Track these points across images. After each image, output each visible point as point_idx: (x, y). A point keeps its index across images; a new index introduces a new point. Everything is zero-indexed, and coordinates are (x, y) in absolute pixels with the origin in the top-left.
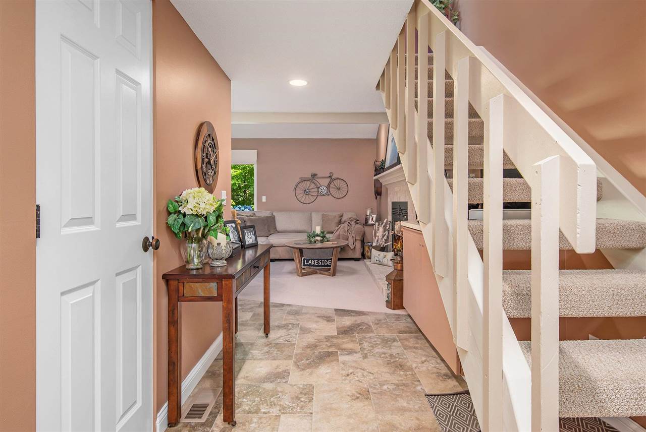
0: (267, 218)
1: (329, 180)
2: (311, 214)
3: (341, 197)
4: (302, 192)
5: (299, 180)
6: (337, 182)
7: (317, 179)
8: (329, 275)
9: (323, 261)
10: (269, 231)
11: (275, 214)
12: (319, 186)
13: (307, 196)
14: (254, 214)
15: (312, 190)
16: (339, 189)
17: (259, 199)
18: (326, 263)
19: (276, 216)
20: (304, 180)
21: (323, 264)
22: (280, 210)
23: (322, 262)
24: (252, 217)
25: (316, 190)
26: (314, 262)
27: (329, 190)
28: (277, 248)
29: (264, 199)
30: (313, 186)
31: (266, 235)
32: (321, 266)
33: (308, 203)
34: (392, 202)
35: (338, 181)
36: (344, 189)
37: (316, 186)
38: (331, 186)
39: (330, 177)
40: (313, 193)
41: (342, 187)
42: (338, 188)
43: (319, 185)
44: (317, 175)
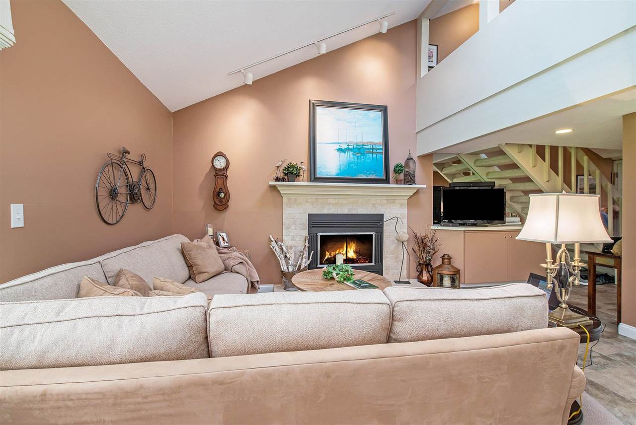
33: (114, 222)
34: (309, 214)
35: (148, 175)
36: (152, 190)
37: (128, 179)
38: (143, 182)
39: (141, 163)
40: (122, 198)
41: (152, 186)
42: (148, 189)
43: (130, 179)
44: (129, 153)
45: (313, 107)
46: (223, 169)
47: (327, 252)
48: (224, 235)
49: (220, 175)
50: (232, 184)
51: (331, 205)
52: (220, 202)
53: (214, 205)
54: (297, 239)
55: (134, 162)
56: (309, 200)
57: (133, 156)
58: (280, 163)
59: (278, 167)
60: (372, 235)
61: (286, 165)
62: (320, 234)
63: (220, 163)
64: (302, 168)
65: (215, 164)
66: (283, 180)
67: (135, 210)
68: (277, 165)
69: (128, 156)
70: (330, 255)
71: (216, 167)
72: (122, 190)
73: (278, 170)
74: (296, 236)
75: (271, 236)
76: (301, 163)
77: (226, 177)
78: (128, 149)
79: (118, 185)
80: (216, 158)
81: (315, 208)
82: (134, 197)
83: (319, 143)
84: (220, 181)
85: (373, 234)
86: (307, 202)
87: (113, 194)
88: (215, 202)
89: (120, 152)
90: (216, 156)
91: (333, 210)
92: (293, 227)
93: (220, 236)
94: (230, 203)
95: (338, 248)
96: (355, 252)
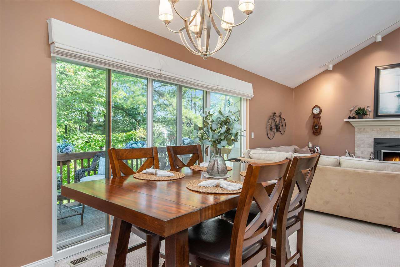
1: (279, 119)
3: (284, 133)
7: (275, 118)
13: (271, 132)
20: (271, 118)
33: (271, 138)
34: (374, 138)
35: (282, 120)
36: (284, 127)
37: (275, 123)
38: (280, 124)
39: (280, 116)
40: (273, 130)
41: (284, 125)
42: (282, 126)
43: (276, 123)
44: (276, 113)
45: (377, 71)
46: (318, 114)
48: (318, 148)
49: (317, 117)
50: (323, 122)
51: (393, 133)
52: (316, 131)
53: (313, 133)
54: (366, 153)
55: (277, 116)
56: (375, 130)
57: (277, 114)
58: (353, 108)
59: (351, 111)
61: (357, 109)
62: (383, 151)
63: (316, 111)
64: (368, 110)
65: (313, 112)
66: (354, 118)
67: (278, 134)
68: (350, 110)
69: (276, 115)
71: (314, 113)
72: (274, 127)
73: (351, 113)
74: (364, 151)
75: (347, 150)
76: (368, 107)
77: (320, 118)
78: (275, 112)
79: (273, 126)
80: (314, 109)
81: (379, 134)
82: (278, 130)
83: (381, 93)
84: (316, 120)
86: (373, 130)
87: (271, 129)
88: (314, 131)
89: (273, 114)
90: (314, 107)
91: (394, 136)
92: (362, 146)
93: (316, 149)
94: (321, 132)
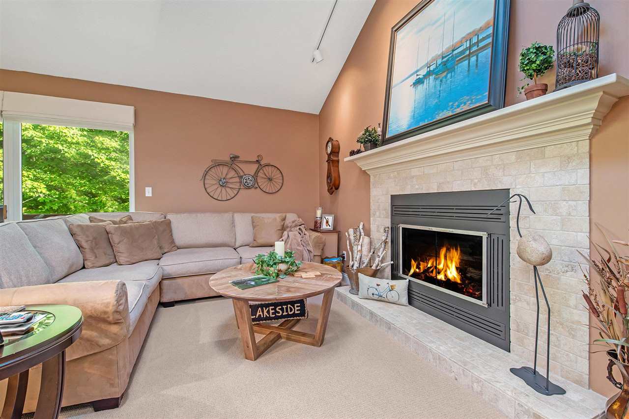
0: (155, 225)
1: (256, 166)
2: (233, 216)
3: (274, 191)
4: (214, 182)
5: (210, 164)
6: (268, 171)
7: (237, 164)
8: (313, 345)
9: (285, 307)
10: (161, 248)
11: (169, 217)
12: (242, 174)
13: (223, 189)
14: (130, 218)
15: (231, 181)
16: (270, 179)
17: (139, 192)
18: (291, 310)
19: (172, 220)
20: (218, 164)
21: (285, 313)
22: (178, 211)
23: (282, 309)
24: (125, 223)
25: (237, 180)
26: (268, 312)
27: (256, 181)
28: (179, 281)
29: (149, 192)
30: (232, 174)
31: (156, 256)
32: (282, 317)
34: (391, 195)
44: (238, 157)
45: (394, 36)
46: (330, 154)
47: (413, 262)
48: (330, 218)
49: (329, 160)
52: (330, 186)
53: (328, 190)
56: (392, 175)
60: (481, 237)
62: (401, 226)
66: (358, 152)
70: (418, 267)
76: (379, 124)
80: (328, 145)
85: (484, 235)
86: (389, 177)
90: (328, 142)
95: (431, 257)
96: (458, 269)
